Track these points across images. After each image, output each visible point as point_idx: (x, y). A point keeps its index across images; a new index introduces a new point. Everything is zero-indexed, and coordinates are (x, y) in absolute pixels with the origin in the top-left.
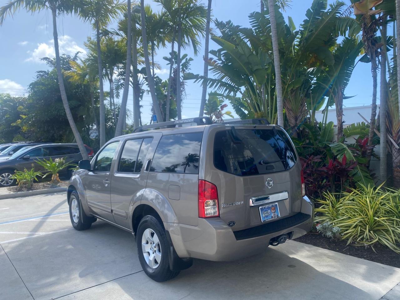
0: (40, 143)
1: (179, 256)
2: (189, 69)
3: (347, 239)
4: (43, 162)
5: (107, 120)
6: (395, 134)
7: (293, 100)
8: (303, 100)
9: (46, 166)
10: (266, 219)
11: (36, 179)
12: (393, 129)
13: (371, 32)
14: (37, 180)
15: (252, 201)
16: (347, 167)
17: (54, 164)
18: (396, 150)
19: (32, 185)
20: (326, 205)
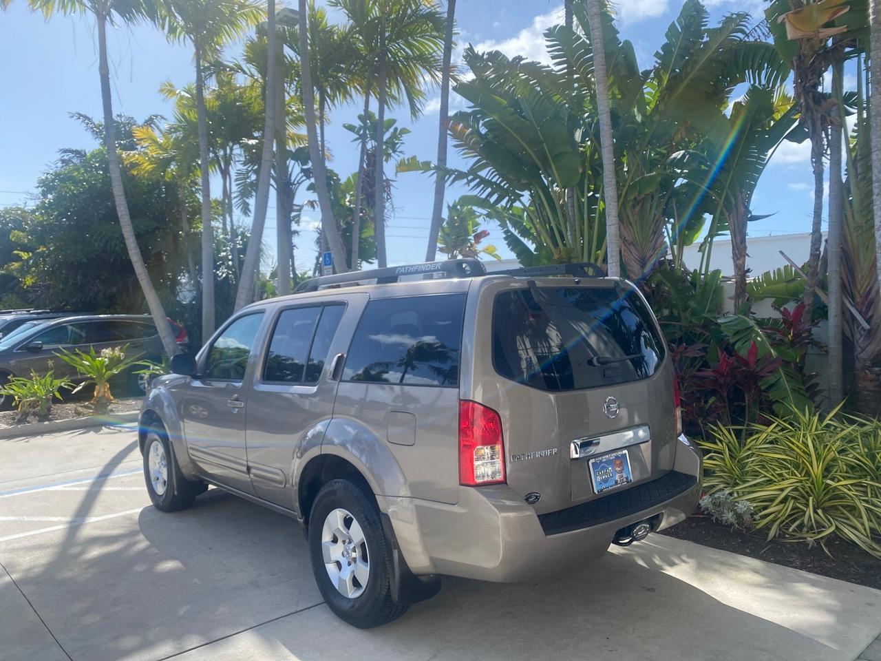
0: (65, 314)
1: (412, 570)
2: (401, 152)
3: (768, 527)
4: (73, 357)
5: (216, 263)
6: (861, 297)
7: (636, 221)
8: (658, 222)
9: (82, 366)
10: (604, 486)
11: (58, 395)
12: (856, 286)
13: (812, 75)
14: (61, 398)
15: (575, 447)
16: (758, 369)
17: (100, 361)
18: (862, 333)
19: (49, 410)
20: (715, 452)
